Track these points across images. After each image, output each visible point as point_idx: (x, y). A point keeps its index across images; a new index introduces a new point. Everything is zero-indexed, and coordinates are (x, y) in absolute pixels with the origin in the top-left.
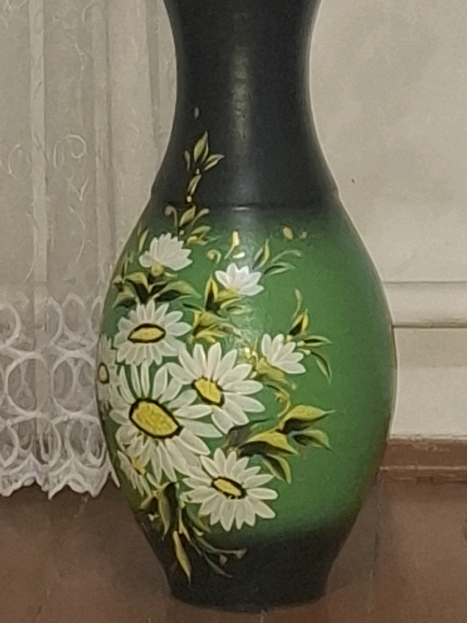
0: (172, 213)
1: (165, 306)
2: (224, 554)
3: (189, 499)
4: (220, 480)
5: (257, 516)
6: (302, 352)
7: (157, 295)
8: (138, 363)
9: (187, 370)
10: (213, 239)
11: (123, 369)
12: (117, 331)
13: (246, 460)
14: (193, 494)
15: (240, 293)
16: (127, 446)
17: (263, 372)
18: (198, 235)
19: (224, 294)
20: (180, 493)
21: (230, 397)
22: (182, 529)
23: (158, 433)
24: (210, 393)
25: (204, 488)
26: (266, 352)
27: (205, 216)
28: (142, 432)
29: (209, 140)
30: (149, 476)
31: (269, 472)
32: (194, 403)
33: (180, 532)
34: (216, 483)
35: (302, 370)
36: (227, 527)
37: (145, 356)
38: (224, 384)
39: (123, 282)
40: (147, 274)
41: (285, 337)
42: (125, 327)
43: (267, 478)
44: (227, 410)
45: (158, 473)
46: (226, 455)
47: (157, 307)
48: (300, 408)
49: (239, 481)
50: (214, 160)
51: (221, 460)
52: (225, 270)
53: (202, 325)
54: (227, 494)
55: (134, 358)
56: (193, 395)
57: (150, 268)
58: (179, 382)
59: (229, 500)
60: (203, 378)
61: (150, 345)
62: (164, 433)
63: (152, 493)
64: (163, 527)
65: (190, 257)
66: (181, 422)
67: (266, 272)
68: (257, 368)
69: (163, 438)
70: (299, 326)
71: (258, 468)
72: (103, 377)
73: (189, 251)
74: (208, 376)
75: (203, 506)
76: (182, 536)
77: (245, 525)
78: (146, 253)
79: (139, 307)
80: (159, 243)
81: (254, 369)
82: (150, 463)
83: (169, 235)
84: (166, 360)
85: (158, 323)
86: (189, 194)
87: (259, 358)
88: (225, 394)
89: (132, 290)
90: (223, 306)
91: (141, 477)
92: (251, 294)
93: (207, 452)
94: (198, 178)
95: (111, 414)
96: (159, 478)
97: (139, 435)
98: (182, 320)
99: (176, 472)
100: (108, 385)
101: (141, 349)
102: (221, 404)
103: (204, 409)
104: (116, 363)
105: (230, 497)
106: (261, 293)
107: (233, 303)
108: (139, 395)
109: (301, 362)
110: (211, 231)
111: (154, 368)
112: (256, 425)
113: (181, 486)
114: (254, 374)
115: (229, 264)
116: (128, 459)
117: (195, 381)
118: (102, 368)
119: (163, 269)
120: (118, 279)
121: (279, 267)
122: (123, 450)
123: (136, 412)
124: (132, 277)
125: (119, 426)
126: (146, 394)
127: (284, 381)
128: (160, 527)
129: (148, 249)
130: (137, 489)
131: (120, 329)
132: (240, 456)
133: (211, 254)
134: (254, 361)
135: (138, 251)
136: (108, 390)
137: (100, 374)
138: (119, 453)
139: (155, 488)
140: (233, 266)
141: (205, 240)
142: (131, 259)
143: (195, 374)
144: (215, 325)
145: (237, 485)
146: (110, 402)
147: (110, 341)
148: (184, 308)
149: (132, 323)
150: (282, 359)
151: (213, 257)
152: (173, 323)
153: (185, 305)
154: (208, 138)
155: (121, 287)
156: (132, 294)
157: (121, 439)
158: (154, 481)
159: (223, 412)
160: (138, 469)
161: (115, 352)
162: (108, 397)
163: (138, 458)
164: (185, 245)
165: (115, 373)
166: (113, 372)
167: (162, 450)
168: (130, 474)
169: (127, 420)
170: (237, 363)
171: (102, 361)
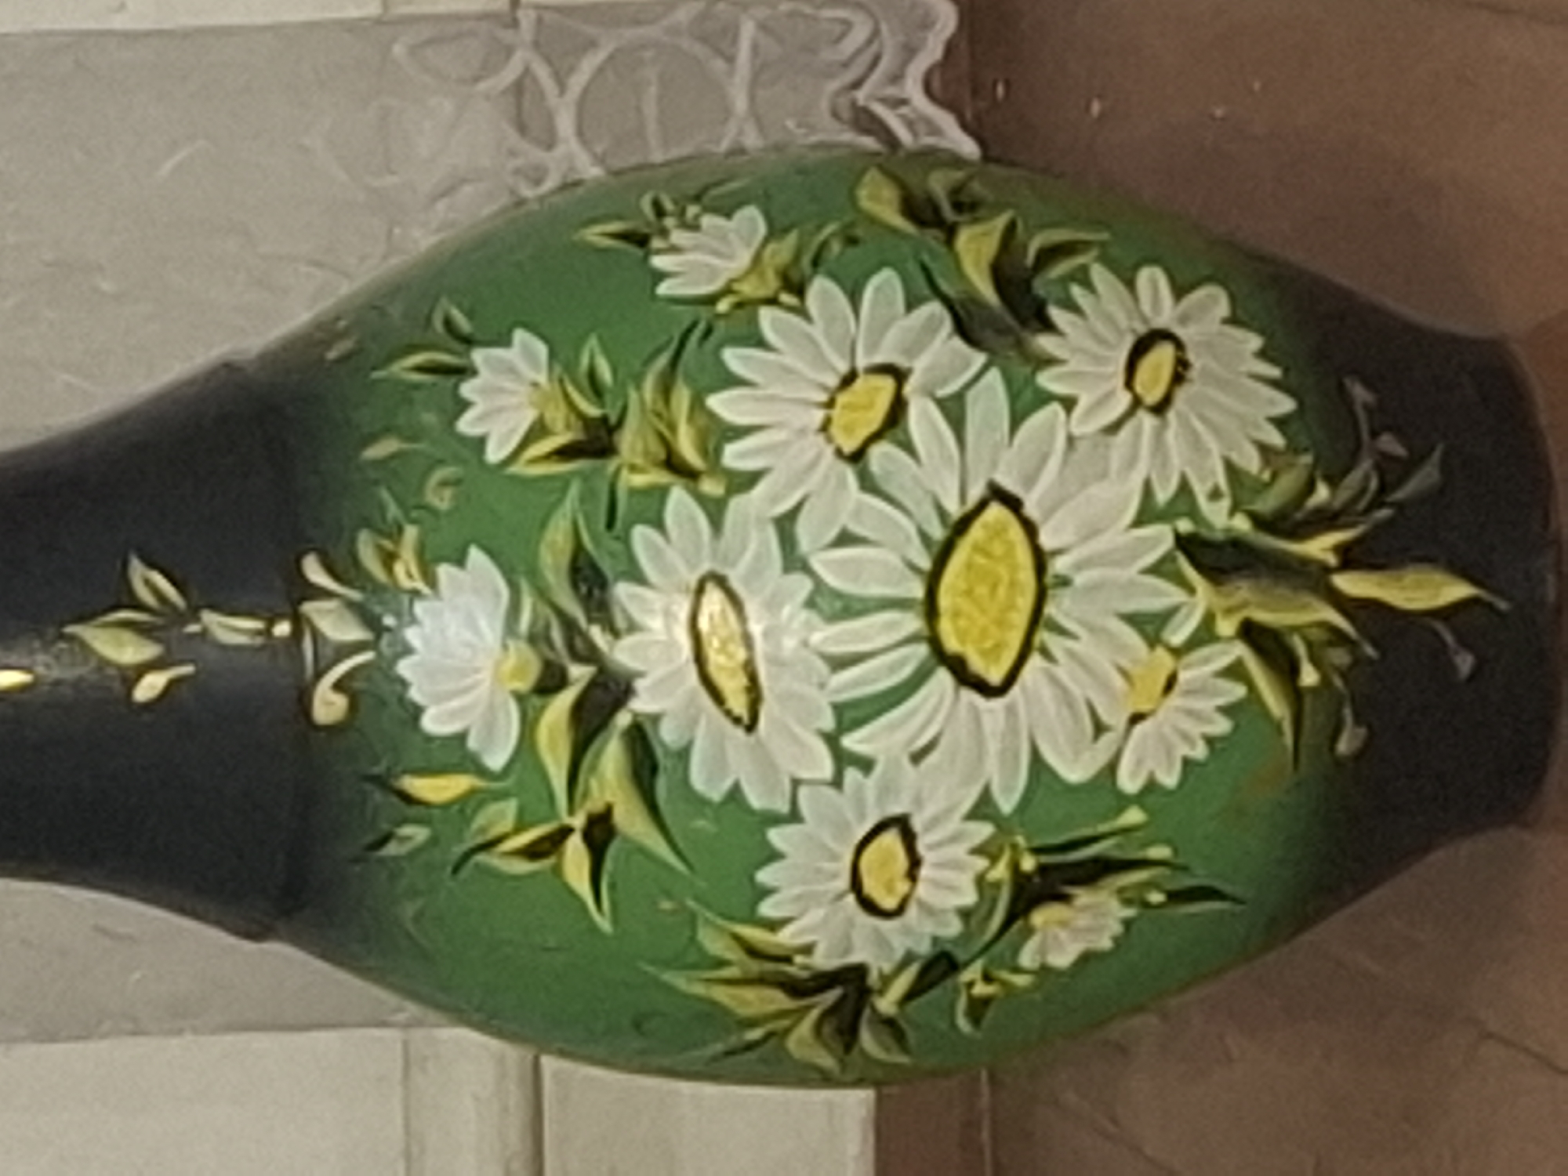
0: (338, 686)
1: (624, 594)
3: (1215, 495)
4: (1139, 389)
5: (1233, 320)
6: (697, 217)
7: (597, 634)
8: (822, 667)
9: (811, 485)
10: (393, 511)
11: (851, 742)
13: (1056, 314)
14: (1202, 480)
15: (542, 378)
16: (1099, 727)
17: (772, 283)
18: (389, 559)
19: (557, 416)
20: (1209, 526)
21: (871, 352)
22: (1320, 547)
23: (1027, 576)
24: (870, 406)
25: (1170, 435)
26: (716, 282)
27: (326, 566)
28: (1038, 639)
30: (1178, 636)
31: (1083, 270)
32: (908, 447)
33: (1332, 560)
34: (1148, 400)
35: (750, 212)
36: (1286, 405)
37: (794, 643)
38: (834, 369)
39: (578, 821)
40: (536, 701)
41: (659, 252)
42: (718, 763)
43: (1102, 276)
44: (913, 351)
45: (1157, 593)
46: (1055, 361)
47: (633, 627)
48: (865, 203)
49: (1129, 343)
50: (149, 583)
51: (1076, 375)
52: (481, 442)
53: (662, 456)
54: (1178, 378)
55: (808, 689)
56: (881, 455)
57: (520, 699)
58: (853, 504)
59: (1193, 374)
60: (825, 427)
61: (755, 628)
62: (1024, 557)
63: (1230, 639)
64: (1337, 637)
65: (460, 561)
66: (976, 492)
67: (469, 342)
68: (763, 292)
69: (1040, 560)
71: (1076, 291)
72: (891, 840)
73: (444, 571)
74: (819, 415)
75: (1232, 460)
76: (1350, 558)
77: (1263, 354)
78: (472, 743)
79: (641, 704)
80: (440, 698)
81: (772, 301)
82: (1133, 620)
84: (794, 561)
85: (682, 610)
86: (267, 632)
87: (736, 293)
88: (862, 362)
89: (597, 761)
90: (593, 411)
91: (1183, 676)
92: (541, 349)
93: (1056, 414)
94: (211, 620)
95: (1007, 805)
97: (1045, 653)
98: (659, 524)
99: (1138, 523)
100: (917, 824)
102: (899, 375)
103: (922, 418)
104: (837, 782)
106: (529, 326)
107: (581, 391)
108: (922, 650)
109: (728, 215)
110: (367, 523)
111: (829, 604)
112: (945, 286)
113: (1179, 515)
114: (786, 298)
115: (463, 439)
116: (1139, 729)
117: (839, 453)
118: (872, 887)
119: (511, 644)
120: (575, 855)
121: (448, 323)
122: (1114, 749)
123: (977, 664)
124: (559, 782)
125: (1036, 758)
126: (913, 623)
127: (792, 239)
128: (1331, 644)
129: (461, 737)
130: (1227, 710)
131: (727, 784)
132: (1049, 326)
133: (442, 500)
134: (747, 306)
135: (473, 792)
136: (934, 823)
137: (889, 903)
138: (1129, 782)
139: (1209, 620)
140: (466, 425)
141: (400, 530)
142: (501, 816)
143: (819, 457)
144: (655, 421)
145: (1141, 348)
146: (967, 805)
147: (776, 836)
148: (619, 524)
149: (703, 722)
150: (723, 249)
151: (448, 493)
152: (672, 555)
153: (610, 524)
154: (82, 619)
155: (597, 832)
156: (612, 756)
157: (1077, 754)
158: (1188, 616)
159: (920, 368)
160: (1162, 681)
161: (803, 792)
162: (954, 824)
163: (1124, 673)
164: (425, 590)
165: (871, 783)
166: (871, 795)
167: (1079, 566)
168: (1186, 737)
169: (1011, 710)
170: (761, 343)
171: (843, 882)
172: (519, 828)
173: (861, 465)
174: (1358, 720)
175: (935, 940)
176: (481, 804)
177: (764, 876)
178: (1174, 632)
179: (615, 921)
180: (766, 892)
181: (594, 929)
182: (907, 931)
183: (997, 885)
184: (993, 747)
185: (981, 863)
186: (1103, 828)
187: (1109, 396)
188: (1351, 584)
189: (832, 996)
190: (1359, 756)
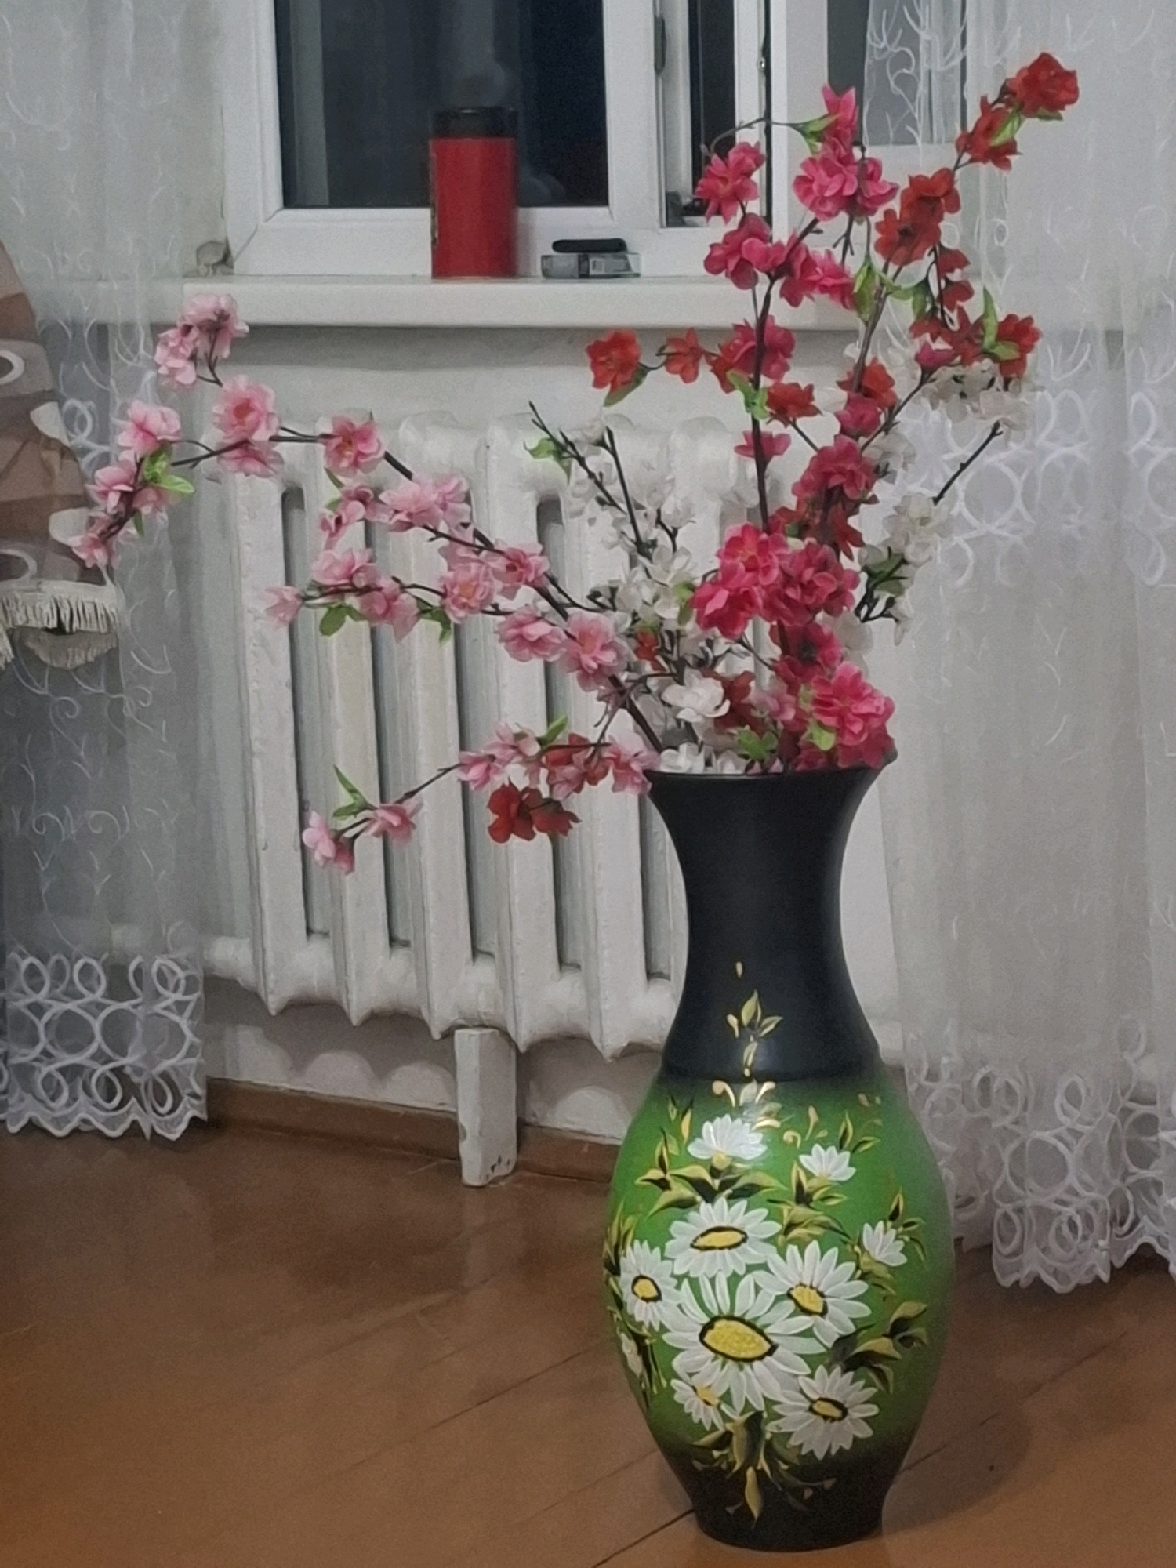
0: (725, 1091)
1: (742, 1204)
2: (812, 1488)
3: (779, 1428)
4: (819, 1402)
5: (855, 1439)
7: (729, 1191)
8: (710, 1276)
9: (780, 1278)
10: (787, 1119)
11: (686, 1283)
12: (671, 1237)
13: (851, 1374)
14: (784, 1422)
15: (830, 1178)
16: (691, 1375)
17: (866, 1268)
18: (768, 1115)
19: (814, 1183)
20: (766, 1423)
21: (833, 1304)
22: (763, 1464)
23: (743, 1355)
24: (811, 1302)
25: (801, 1413)
26: (869, 1246)
27: (770, 1092)
28: (719, 1356)
29: (761, 1000)
30: (724, 1407)
31: (873, 1385)
32: (791, 1316)
33: (759, 1467)
34: (815, 1407)
35: (903, 1260)
36: (820, 1455)
37: (720, 1266)
38: (826, 1290)
39: (668, 1177)
40: (708, 1167)
41: (886, 1225)
42: (683, 1233)
43: (871, 1391)
44: (831, 1319)
45: (740, 1402)
46: (829, 1373)
47: (730, 1206)
48: (904, 1304)
49: (840, 1400)
50: (771, 1024)
51: (824, 1377)
52: (809, 1153)
53: (793, 1222)
54: (825, 1417)
55: (704, 1269)
56: (790, 1306)
57: (710, 1160)
58: (771, 1292)
60: (801, 1284)
61: (726, 1251)
62: (750, 1354)
63: (724, 1427)
64: (731, 1465)
65: (763, 1142)
66: (774, 1339)
67: (853, 1151)
68: (861, 1265)
69: (750, 1361)
70: (897, 1208)
71: (861, 1383)
72: (654, 1293)
73: (760, 1135)
74: (807, 1282)
75: (795, 1435)
76: (760, 1474)
77: (841, 1450)
78: (698, 1140)
79: (704, 1206)
80: (715, 1130)
81: (858, 1268)
82: (728, 1392)
84: (750, 1268)
85: (735, 1225)
86: (746, 1066)
87: (863, 1254)
88: (828, 1300)
89: (687, 1187)
90: (815, 1197)
91: (710, 1409)
92: (844, 1179)
93: (807, 1371)
94: (754, 1046)
95: (665, 1337)
96: (740, 1407)
97: (715, 1359)
98: (768, 1218)
99: (765, 1399)
100: (659, 1303)
101: (714, 1257)
102: (824, 1313)
103: (803, 1322)
104: (673, 1276)
105: (828, 1422)
106: (855, 1175)
108: (716, 1313)
109: (903, 1251)
110: (783, 1108)
111: (734, 1280)
113: (768, 1413)
114: (859, 1273)
115: (812, 1146)
116: (691, 1389)
117: (791, 1289)
118: (641, 1282)
119: (730, 1159)
120: (656, 1174)
121: (865, 1142)
122: (684, 1379)
123: (711, 1333)
124: (683, 1172)
125: (679, 1351)
126: (726, 1311)
127: (889, 1276)
128: (728, 1463)
129: (700, 1135)
130: (700, 1422)
131: (674, 1235)
132: (845, 1371)
133: (788, 1136)
134: (857, 1259)
135: (683, 1138)
136: (659, 1309)
137: (636, 1289)
138: (674, 1382)
139: (730, 1420)
140: (817, 1147)
141: (779, 1120)
142: (673, 1149)
143: (790, 1282)
144: (809, 1221)
145: (838, 1405)
146: (664, 1323)
147: (657, 1250)
148: (769, 1204)
149: (694, 1227)
150: (884, 1250)
151: (791, 1140)
152: (755, 1223)
153: (769, 1201)
154: (759, 997)
155: (664, 1185)
156: (687, 1192)
157: (681, 1366)
158: (732, 1412)
159: (826, 1322)
160: (708, 1399)
161: (670, 1262)
162: (659, 1317)
163: (709, 1387)
164: (754, 1128)
165: (672, 1288)
166: (668, 1288)
167: (747, 1375)
168: (690, 1407)
169: (694, 1343)
170: (839, 1263)
171: (643, 1273)
172: (669, 1155)
173: (786, 1297)
174: (705, 1470)
175: (626, 1304)
176: (678, 1140)
177: (646, 1243)
179: (637, 1187)
180: (641, 1243)
181: (636, 1178)
182: (628, 1294)
183: (641, 1330)
184: (683, 1335)
185: (648, 1325)
186: (660, 1372)
187: (815, 1391)
188: (750, 1472)
189: (614, 1261)
190: (693, 1467)
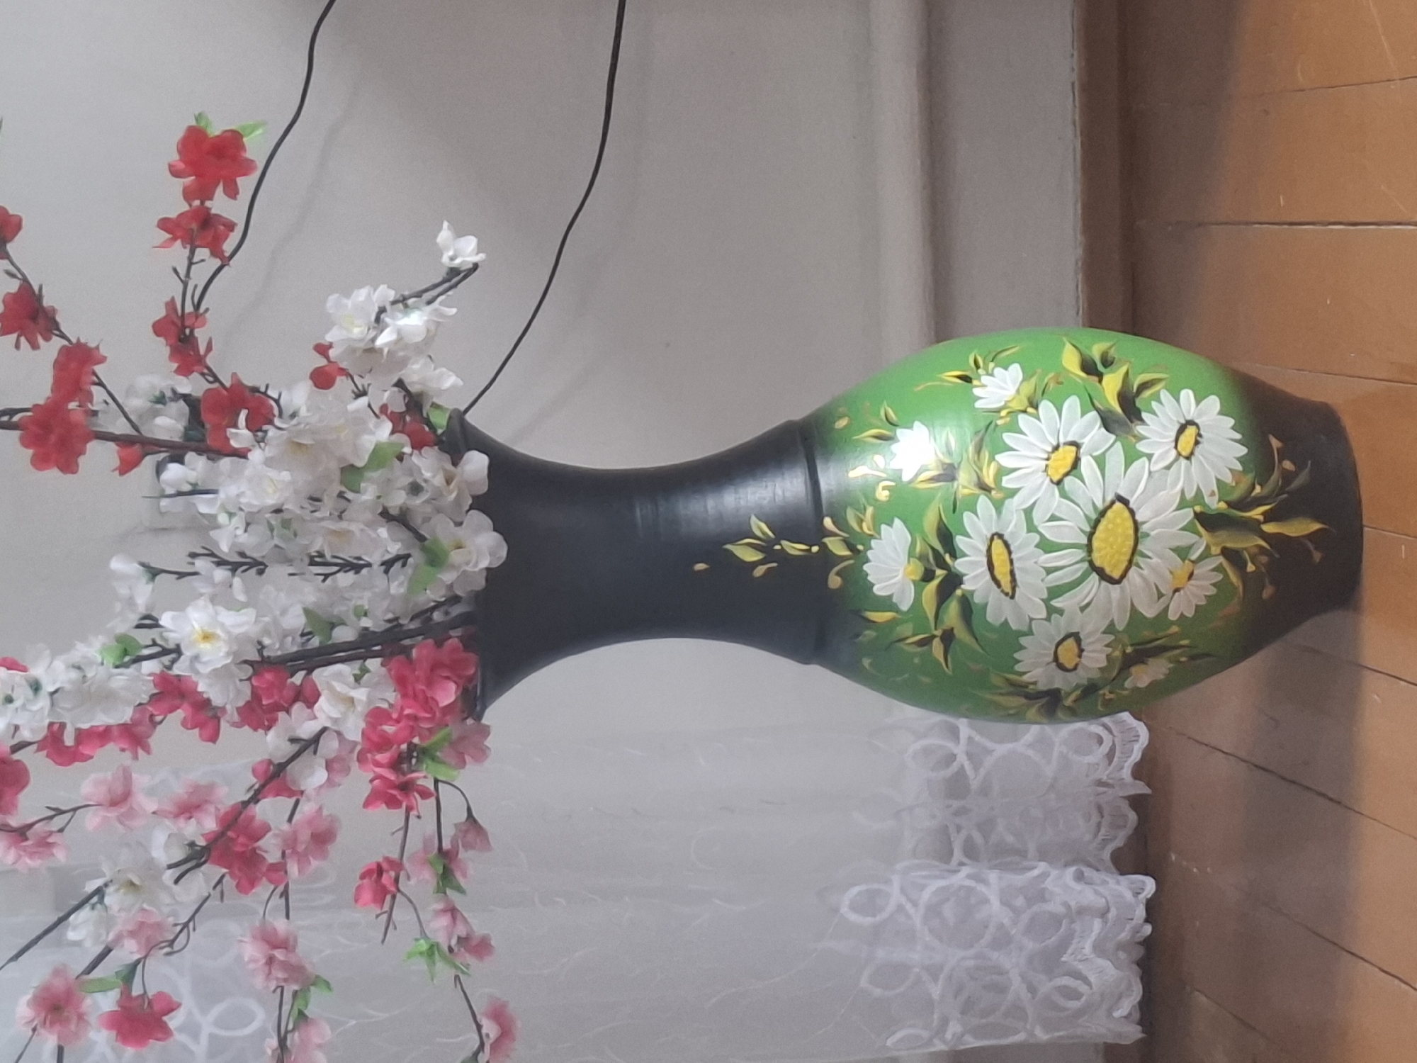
0: (838, 574)
1: (960, 541)
2: (1281, 461)
3: (1213, 494)
4: (1179, 447)
5: (1221, 413)
6: (993, 369)
7: (947, 557)
8: (1043, 572)
9: (1039, 495)
10: (863, 501)
12: (1006, 624)
13: (1144, 415)
14: (1207, 488)
15: (926, 447)
16: (1160, 595)
17: (1026, 403)
18: (860, 521)
19: (932, 463)
20: (1208, 507)
21: (1065, 435)
22: (1257, 513)
23: (1131, 532)
24: (1065, 460)
25: (1193, 469)
26: (1001, 402)
27: (834, 523)
28: (1134, 561)
29: (732, 542)
30: (1194, 557)
31: (1158, 394)
32: (1081, 478)
33: (1261, 518)
34: (1186, 453)
35: (1016, 367)
36: (1243, 451)
37: (1031, 563)
38: (1050, 443)
39: (939, 633)
40: (924, 583)
41: (976, 386)
42: (998, 611)
43: (1165, 395)
44: (1084, 436)
45: (1186, 538)
46: (1145, 438)
47: (965, 555)
48: (1066, 365)
49: (1177, 427)
50: (760, 529)
52: (900, 471)
53: (976, 481)
55: (1037, 581)
56: (1069, 482)
58: (1055, 502)
59: (1203, 440)
60: (1046, 471)
61: (1014, 556)
62: (1130, 524)
63: (1218, 555)
64: (1262, 551)
65: (890, 524)
66: (1110, 498)
67: (895, 425)
68: (1022, 408)
69: (1136, 526)
70: (959, 377)
73: (884, 527)
74: (1042, 464)
75: (1219, 477)
76: (1269, 517)
77: (1233, 428)
78: (894, 600)
79: (967, 586)
80: (881, 581)
81: (1025, 412)
82: (1175, 550)
83: (866, 567)
84: (1031, 528)
85: (984, 548)
87: (1009, 407)
88: (1062, 440)
89: (947, 607)
90: (948, 461)
91: (1195, 572)
92: (927, 433)
93: (1144, 462)
94: (785, 543)
96: (1191, 537)
97: (1137, 565)
99: (1179, 508)
100: (1082, 636)
101: (1020, 569)
102: (1078, 446)
103: (1087, 464)
104: (1048, 619)
105: (1199, 439)
106: (920, 419)
107: (942, 451)
108: (1086, 565)
109: (1006, 368)
111: (1046, 546)
112: (1097, 404)
113: (1196, 505)
114: (1030, 410)
116: (1177, 595)
117: (1052, 481)
118: (1062, 660)
119: (912, 559)
120: (937, 648)
121: (886, 415)
122: (1167, 604)
123: (1108, 570)
124: (931, 617)
125: (1134, 609)
126: (1081, 554)
128: (1260, 554)
129: (890, 597)
130: (1214, 585)
131: (1003, 619)
133: (883, 497)
134: (1014, 413)
135: (894, 619)
136: (1089, 635)
137: (1070, 666)
138: (1173, 616)
139: (1208, 549)
141: (865, 509)
143: (1043, 482)
144: (974, 466)
145: (1182, 429)
146: (1103, 628)
147: (1023, 641)
148: (958, 511)
149: (992, 594)
150: (1005, 386)
151: (887, 493)
152: (980, 524)
153: (954, 511)
155: (947, 638)
156: (953, 607)
157: (1151, 606)
158: (1199, 549)
159: (1086, 442)
160: (1187, 576)
161: (1033, 622)
162: (1098, 635)
163: (1171, 572)
164: (877, 536)
165: (1063, 621)
166: (1063, 624)
167: (1153, 529)
168: (1199, 598)
169: (1123, 590)
170: (1019, 431)
171: (1051, 658)
172: (914, 635)
173: (1061, 486)
175: (1089, 680)
176: (898, 625)
177: (1016, 656)
178: (1193, 554)
179: (953, 672)
180: (1018, 661)
182: (1078, 676)
183: (1115, 659)
184: (1114, 604)
185: (1110, 650)
186: (1161, 634)
187: (1168, 451)
188: (1269, 528)
189: (1044, 700)
190: (1272, 598)
